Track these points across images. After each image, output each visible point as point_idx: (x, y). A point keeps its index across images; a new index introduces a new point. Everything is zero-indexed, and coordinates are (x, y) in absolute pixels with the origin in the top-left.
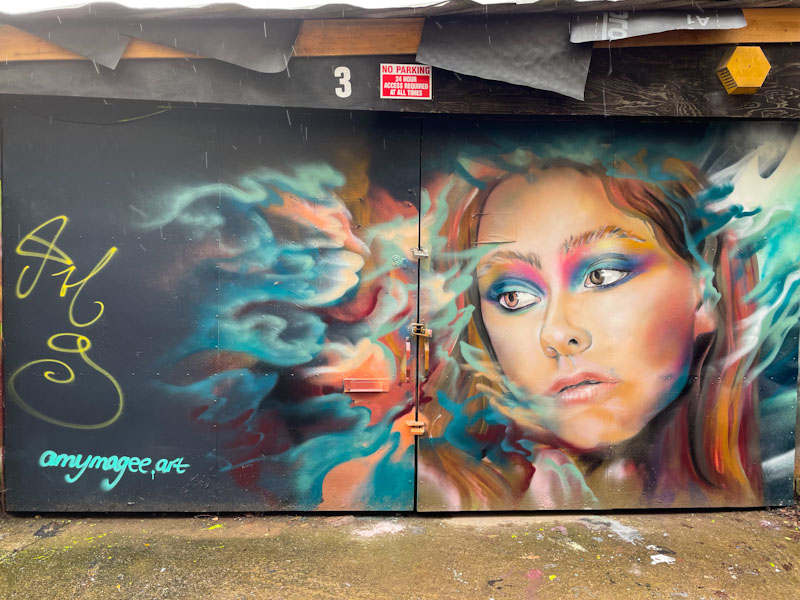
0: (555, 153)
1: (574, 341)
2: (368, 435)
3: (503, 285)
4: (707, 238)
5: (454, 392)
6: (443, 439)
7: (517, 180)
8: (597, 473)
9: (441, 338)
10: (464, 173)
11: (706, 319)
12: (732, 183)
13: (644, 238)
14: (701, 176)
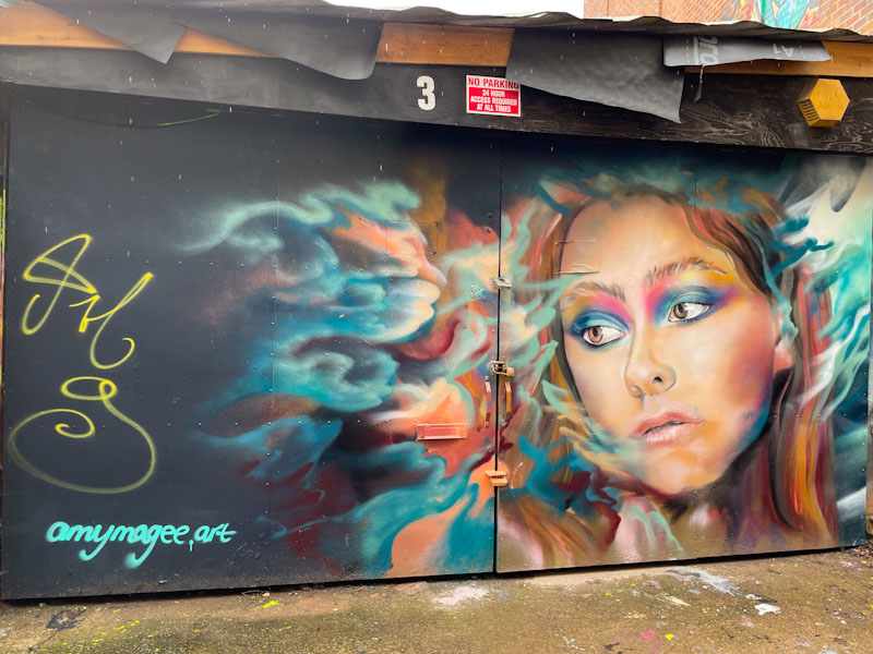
0: (638, 179)
1: (658, 379)
2: (443, 488)
3: (587, 319)
4: (785, 272)
5: (536, 437)
6: (525, 490)
7: (602, 207)
8: (682, 520)
9: (523, 377)
10: (547, 198)
11: (784, 353)
12: (807, 215)
13: (725, 270)
14: (779, 207)
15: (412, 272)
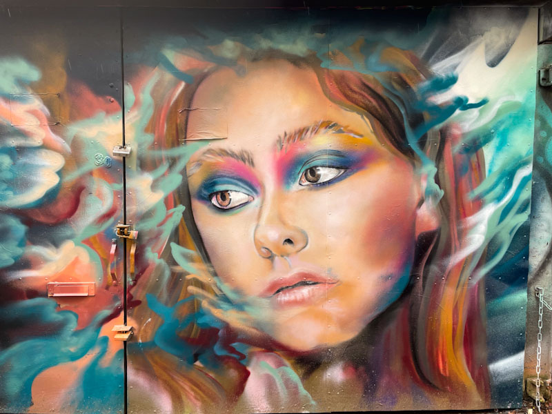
0: (265, 44)
1: (289, 241)
2: (75, 339)
3: (214, 184)
4: (430, 133)
5: (165, 295)
6: (153, 344)
7: (225, 74)
8: (315, 375)
9: (151, 240)
10: (170, 67)
11: (427, 216)
12: (455, 73)
13: (362, 133)
14: (422, 66)
15: (37, 142)
